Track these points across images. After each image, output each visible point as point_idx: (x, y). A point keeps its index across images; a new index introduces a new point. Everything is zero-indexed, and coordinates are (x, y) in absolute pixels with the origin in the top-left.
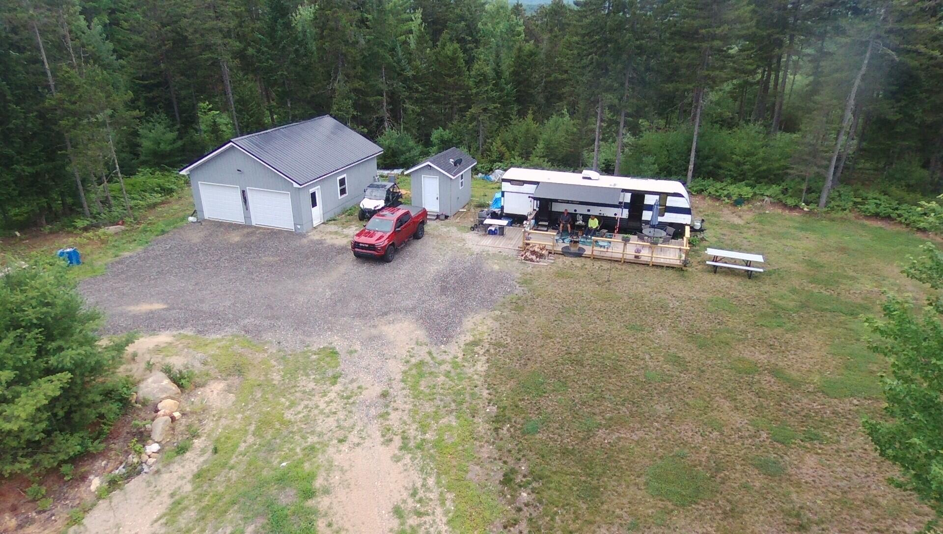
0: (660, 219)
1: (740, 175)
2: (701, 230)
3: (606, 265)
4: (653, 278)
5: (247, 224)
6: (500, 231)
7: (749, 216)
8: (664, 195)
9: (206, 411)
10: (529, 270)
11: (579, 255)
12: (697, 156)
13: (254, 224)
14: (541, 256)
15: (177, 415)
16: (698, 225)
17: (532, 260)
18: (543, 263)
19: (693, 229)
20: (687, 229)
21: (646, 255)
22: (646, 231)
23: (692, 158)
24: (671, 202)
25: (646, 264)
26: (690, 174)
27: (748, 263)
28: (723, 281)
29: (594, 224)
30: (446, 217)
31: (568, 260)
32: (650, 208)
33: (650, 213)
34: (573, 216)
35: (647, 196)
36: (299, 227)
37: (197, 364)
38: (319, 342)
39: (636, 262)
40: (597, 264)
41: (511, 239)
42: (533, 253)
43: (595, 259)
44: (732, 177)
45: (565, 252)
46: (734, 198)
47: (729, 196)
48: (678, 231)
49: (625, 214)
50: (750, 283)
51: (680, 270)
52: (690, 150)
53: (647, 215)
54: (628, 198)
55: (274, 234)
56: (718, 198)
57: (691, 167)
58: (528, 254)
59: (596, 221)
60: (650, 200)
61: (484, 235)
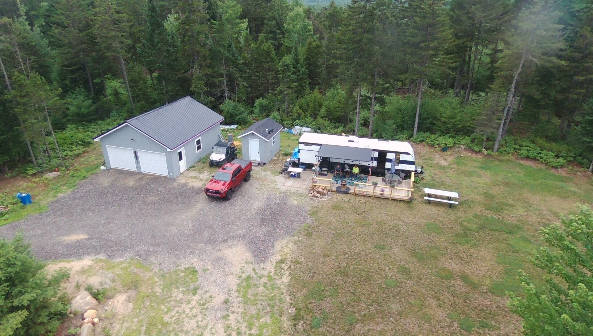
0: (396, 167)
1: (446, 130)
2: (421, 173)
3: (363, 200)
4: (392, 209)
5: (139, 171)
6: (298, 175)
7: (451, 159)
8: (398, 153)
9: (115, 317)
10: (316, 204)
11: (346, 192)
12: (420, 119)
13: (142, 171)
14: (323, 194)
15: (96, 320)
16: (419, 170)
17: (317, 197)
18: (324, 199)
19: (416, 173)
20: (413, 174)
21: (387, 192)
22: (388, 175)
23: (417, 121)
24: (403, 157)
25: (388, 199)
26: (415, 129)
27: (449, 199)
28: (434, 210)
29: (356, 170)
30: (265, 164)
31: (340, 196)
32: (390, 161)
33: (390, 164)
34: (343, 166)
35: (388, 154)
36: (171, 174)
37: (108, 281)
38: (185, 264)
39: (381, 198)
40: (358, 199)
41: (304, 180)
42: (318, 192)
43: (356, 195)
44: (441, 131)
45: (338, 191)
46: (442, 146)
47: (439, 145)
48: (407, 175)
49: (375, 164)
50: (450, 211)
51: (409, 202)
52: (415, 114)
53: (388, 165)
54: (376, 155)
55: (156, 178)
56: (432, 146)
57: (416, 125)
58: (315, 193)
59: (358, 169)
60: (390, 156)
61: (288, 177)
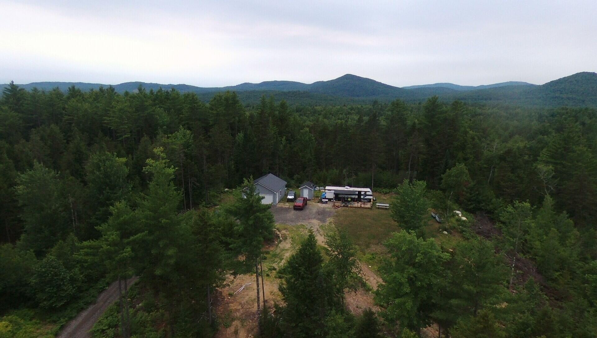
0: (365, 198)
1: (386, 186)
2: (375, 200)
3: (354, 208)
4: (365, 210)
6: (326, 202)
7: (388, 197)
8: (366, 192)
10: (336, 210)
11: (347, 206)
12: (374, 181)
14: (338, 207)
15: (282, 234)
16: (374, 199)
17: (336, 208)
18: (339, 209)
19: (373, 200)
20: (372, 200)
21: (363, 206)
22: (362, 200)
23: (373, 182)
24: (367, 193)
25: (363, 208)
26: (372, 186)
27: (386, 206)
28: (380, 210)
29: (349, 199)
30: (310, 200)
31: (345, 208)
32: (363, 195)
33: (363, 196)
34: (344, 198)
35: (362, 192)
36: (274, 203)
38: (299, 224)
39: (361, 207)
41: (329, 204)
42: (337, 206)
43: (351, 207)
44: (384, 187)
45: (344, 206)
46: (385, 192)
47: (383, 192)
48: (369, 200)
49: (357, 197)
50: (386, 211)
51: (370, 209)
52: (372, 180)
53: (362, 197)
54: (357, 193)
56: (380, 193)
57: (373, 184)
58: (335, 207)
60: (362, 193)
61: (322, 203)
